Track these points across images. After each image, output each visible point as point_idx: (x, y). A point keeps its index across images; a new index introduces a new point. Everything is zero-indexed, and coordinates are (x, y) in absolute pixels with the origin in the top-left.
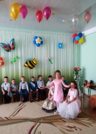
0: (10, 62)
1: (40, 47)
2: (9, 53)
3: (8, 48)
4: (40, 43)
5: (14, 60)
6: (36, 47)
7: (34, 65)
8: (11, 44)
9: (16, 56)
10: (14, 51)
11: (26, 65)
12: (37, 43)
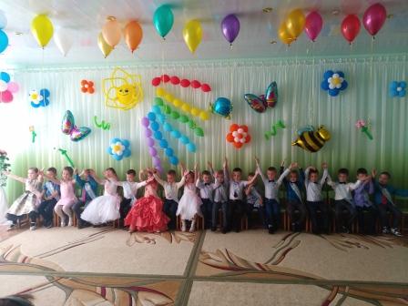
0: (263, 136)
1: (338, 97)
2: (263, 115)
3: (261, 105)
4: (338, 86)
5: (272, 131)
6: (329, 96)
7: (322, 142)
8: (268, 94)
9: (277, 122)
11: (300, 142)
12: (331, 86)
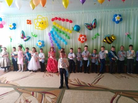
0: (91, 39)
1: (119, 24)
3: (91, 27)
4: (119, 20)
5: (95, 37)
6: (115, 24)
7: (113, 40)
8: (93, 23)
9: (96, 34)
10: (95, 29)
12: (116, 20)
